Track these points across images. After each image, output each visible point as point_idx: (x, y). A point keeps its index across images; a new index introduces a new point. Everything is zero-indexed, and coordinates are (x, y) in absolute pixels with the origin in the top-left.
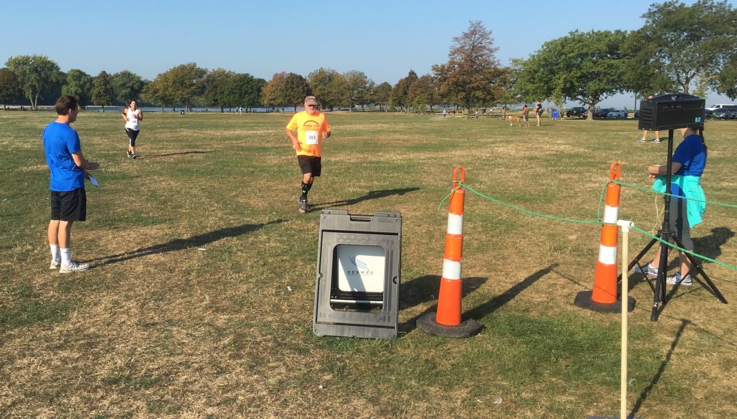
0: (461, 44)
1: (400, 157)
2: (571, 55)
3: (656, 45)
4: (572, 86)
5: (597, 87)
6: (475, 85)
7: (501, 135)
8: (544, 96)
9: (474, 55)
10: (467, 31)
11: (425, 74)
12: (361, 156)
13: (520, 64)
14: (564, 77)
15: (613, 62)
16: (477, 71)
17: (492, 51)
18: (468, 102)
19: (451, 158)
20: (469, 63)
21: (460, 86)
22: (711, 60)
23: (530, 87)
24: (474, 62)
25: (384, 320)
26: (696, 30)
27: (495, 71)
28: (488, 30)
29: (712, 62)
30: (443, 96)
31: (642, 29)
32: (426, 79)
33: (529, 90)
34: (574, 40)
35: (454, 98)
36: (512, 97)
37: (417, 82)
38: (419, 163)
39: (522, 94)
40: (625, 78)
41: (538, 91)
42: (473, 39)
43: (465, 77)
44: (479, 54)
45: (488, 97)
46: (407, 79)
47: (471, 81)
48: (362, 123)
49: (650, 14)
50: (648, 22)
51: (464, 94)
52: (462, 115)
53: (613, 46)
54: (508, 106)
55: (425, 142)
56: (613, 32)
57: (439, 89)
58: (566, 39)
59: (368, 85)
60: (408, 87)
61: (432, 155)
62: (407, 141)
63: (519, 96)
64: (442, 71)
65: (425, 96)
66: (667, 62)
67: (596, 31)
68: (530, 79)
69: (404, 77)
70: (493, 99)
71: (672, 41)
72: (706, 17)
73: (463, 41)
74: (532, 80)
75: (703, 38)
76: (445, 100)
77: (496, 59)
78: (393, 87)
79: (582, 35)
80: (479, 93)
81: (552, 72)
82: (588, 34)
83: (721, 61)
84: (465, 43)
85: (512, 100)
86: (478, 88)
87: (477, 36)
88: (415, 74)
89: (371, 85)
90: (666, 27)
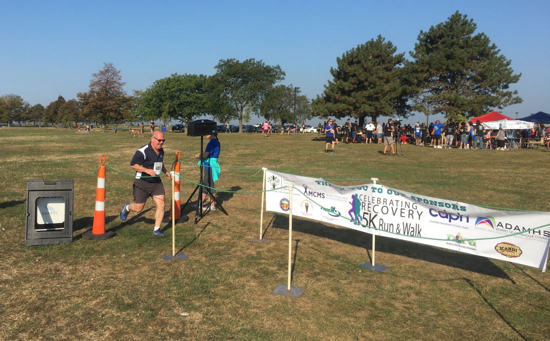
0: (98, 78)
1: (59, 158)
2: (173, 89)
3: (224, 86)
4: (175, 110)
5: (190, 111)
6: (109, 108)
7: (127, 142)
8: (157, 117)
9: (108, 87)
10: (102, 70)
11: (71, 99)
12: (30, 158)
13: (140, 94)
14: (169, 104)
15: (199, 95)
16: (110, 98)
17: (120, 85)
18: (105, 120)
19: (95, 157)
20: (105, 92)
21: (98, 108)
22: (254, 96)
23: (147, 110)
24: (108, 92)
25: (65, 234)
26: (246, 77)
27: (123, 99)
28: (118, 70)
29: (254, 97)
30: (86, 116)
31: (215, 75)
32: (72, 102)
33: (146, 112)
34: (174, 79)
35: (94, 117)
36: (136, 117)
37: (64, 105)
38: (73, 161)
39: (142, 115)
40: (206, 106)
41: (153, 113)
42: (107, 76)
43: (102, 102)
44: (112, 86)
45: (119, 117)
46: (56, 102)
47: (106, 105)
48: (23, 136)
49: (219, 66)
50: (218, 71)
51: (101, 114)
52: (99, 129)
53: (199, 84)
54: (133, 123)
55: (75, 148)
56: (199, 76)
57: (83, 111)
58: (169, 79)
59: (24, 106)
60: (58, 108)
61: (81, 156)
62: (62, 147)
63: (140, 116)
64: (84, 97)
65: (71, 115)
66: (230, 96)
67: (188, 74)
68: (147, 105)
69: (54, 101)
70: (123, 118)
71: (233, 83)
72: (251, 70)
73: (100, 77)
74: (148, 106)
75: (250, 83)
76: (87, 119)
77: (124, 91)
78: (45, 108)
79: (180, 76)
80: (112, 114)
81: (161, 101)
82: (183, 76)
83: (260, 97)
84: (101, 78)
85: (136, 119)
86: (111, 111)
87: (110, 74)
88: (63, 99)
89: (26, 106)
90: (229, 74)
